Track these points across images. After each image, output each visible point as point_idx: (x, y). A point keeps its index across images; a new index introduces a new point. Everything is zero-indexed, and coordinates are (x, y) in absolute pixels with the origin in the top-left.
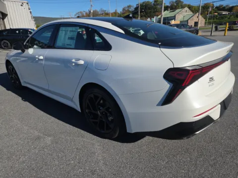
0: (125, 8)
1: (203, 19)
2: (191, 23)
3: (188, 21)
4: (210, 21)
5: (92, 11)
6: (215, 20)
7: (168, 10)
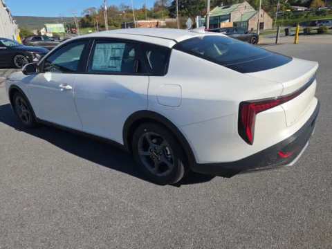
0: (157, 2)
1: (270, 18)
2: (253, 25)
3: (248, 21)
4: (280, 21)
5: (106, 8)
6: (288, 20)
7: (220, 6)
